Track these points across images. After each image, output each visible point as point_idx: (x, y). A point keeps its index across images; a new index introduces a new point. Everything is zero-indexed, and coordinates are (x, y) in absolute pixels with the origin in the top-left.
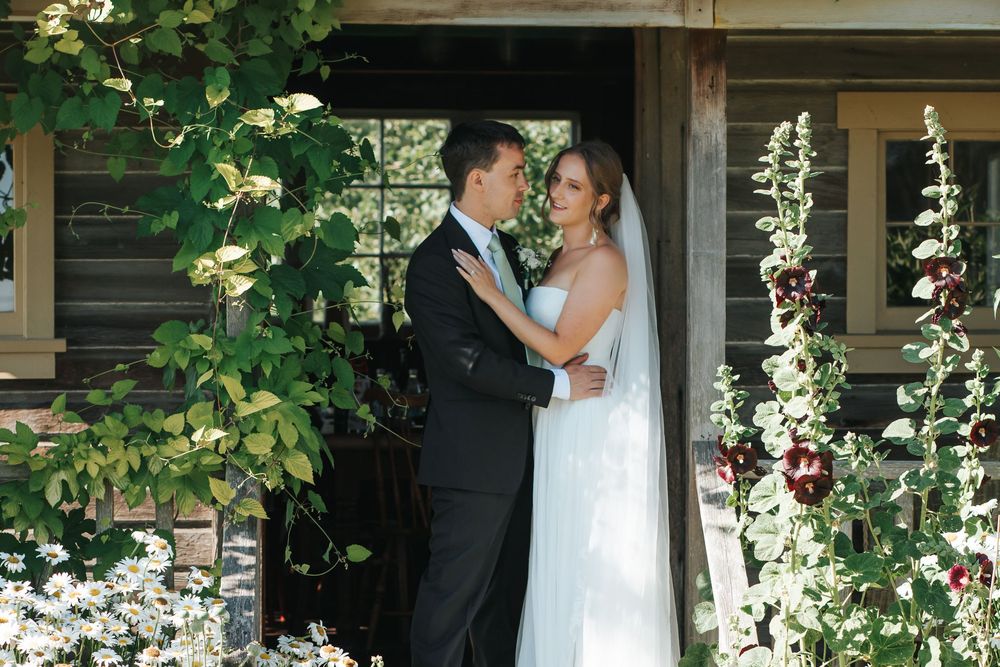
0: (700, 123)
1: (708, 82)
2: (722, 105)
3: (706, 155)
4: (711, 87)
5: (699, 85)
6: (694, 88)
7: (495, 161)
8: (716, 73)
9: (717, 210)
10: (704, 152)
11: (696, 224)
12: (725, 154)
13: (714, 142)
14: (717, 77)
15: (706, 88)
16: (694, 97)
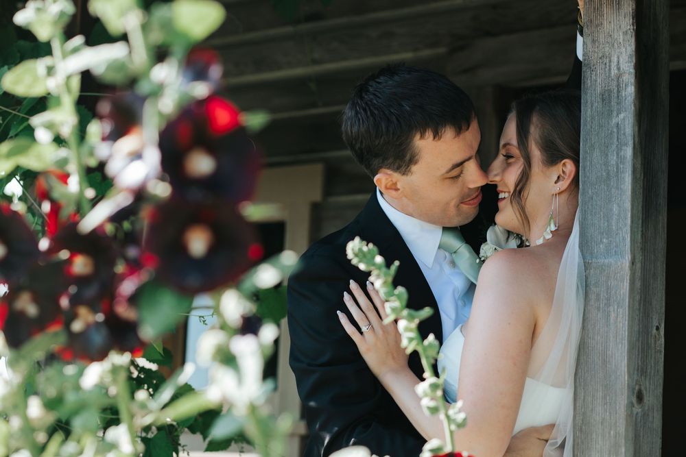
3: (602, 94)
10: (599, 90)
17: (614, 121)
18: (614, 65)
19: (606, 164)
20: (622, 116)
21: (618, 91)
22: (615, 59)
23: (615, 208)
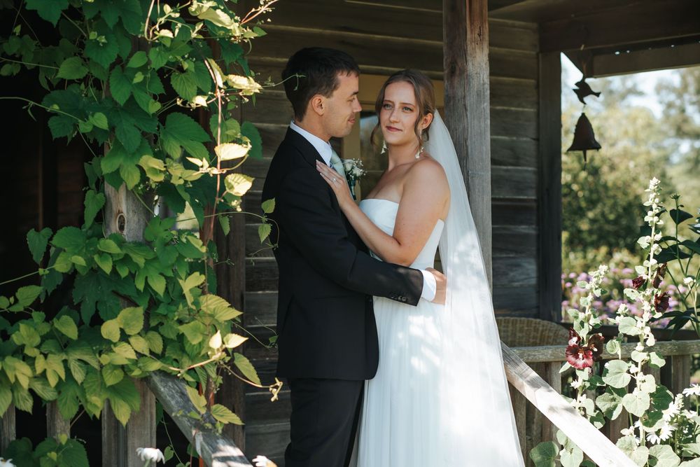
0: (473, 64)
1: (477, 31)
2: (486, 51)
3: (477, 92)
4: (479, 35)
5: (472, 33)
6: (469, 36)
7: (335, 88)
8: (482, 25)
9: (485, 139)
10: (475, 89)
11: (471, 148)
12: (489, 92)
13: (482, 82)
14: (483, 27)
15: (476, 36)
16: (469, 43)
17: (482, 107)
18: (481, 79)
19: (480, 126)
20: (485, 104)
21: (484, 92)
22: (482, 76)
23: (484, 148)
